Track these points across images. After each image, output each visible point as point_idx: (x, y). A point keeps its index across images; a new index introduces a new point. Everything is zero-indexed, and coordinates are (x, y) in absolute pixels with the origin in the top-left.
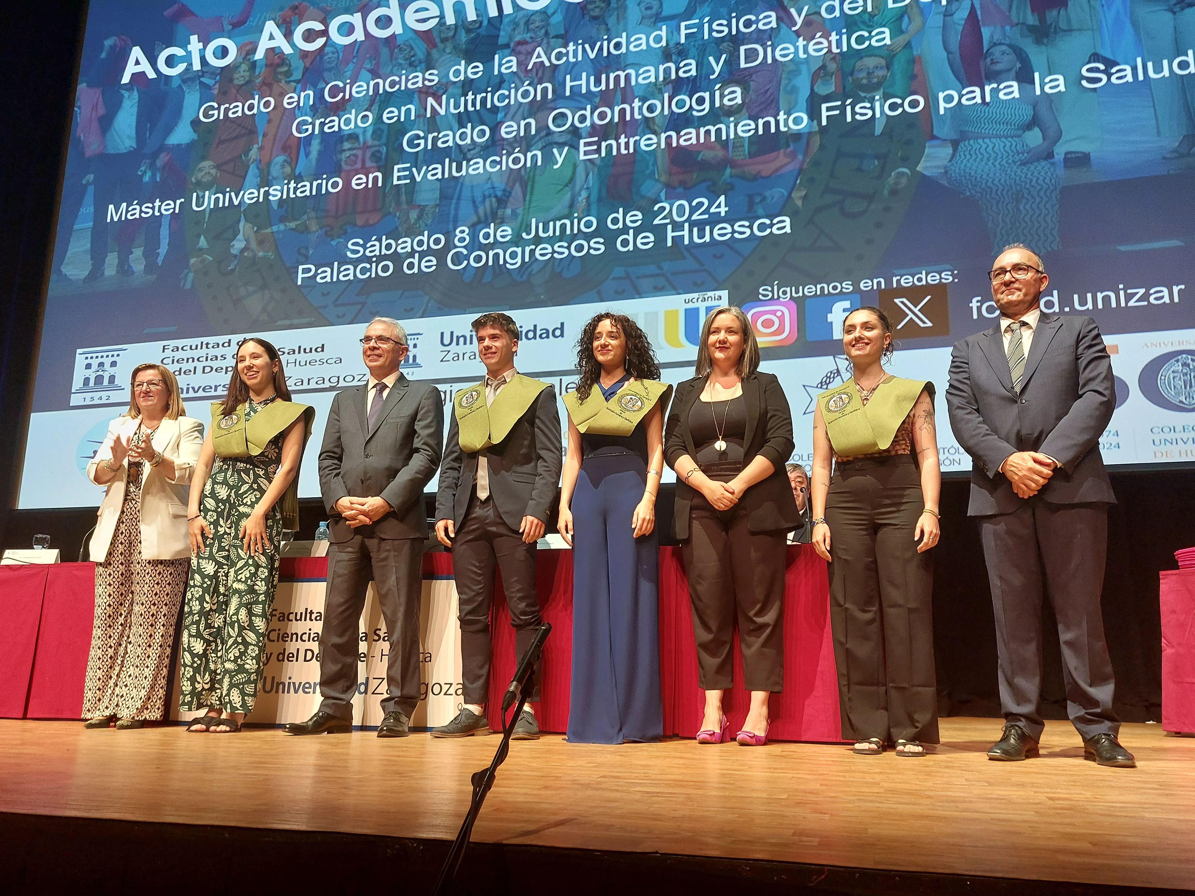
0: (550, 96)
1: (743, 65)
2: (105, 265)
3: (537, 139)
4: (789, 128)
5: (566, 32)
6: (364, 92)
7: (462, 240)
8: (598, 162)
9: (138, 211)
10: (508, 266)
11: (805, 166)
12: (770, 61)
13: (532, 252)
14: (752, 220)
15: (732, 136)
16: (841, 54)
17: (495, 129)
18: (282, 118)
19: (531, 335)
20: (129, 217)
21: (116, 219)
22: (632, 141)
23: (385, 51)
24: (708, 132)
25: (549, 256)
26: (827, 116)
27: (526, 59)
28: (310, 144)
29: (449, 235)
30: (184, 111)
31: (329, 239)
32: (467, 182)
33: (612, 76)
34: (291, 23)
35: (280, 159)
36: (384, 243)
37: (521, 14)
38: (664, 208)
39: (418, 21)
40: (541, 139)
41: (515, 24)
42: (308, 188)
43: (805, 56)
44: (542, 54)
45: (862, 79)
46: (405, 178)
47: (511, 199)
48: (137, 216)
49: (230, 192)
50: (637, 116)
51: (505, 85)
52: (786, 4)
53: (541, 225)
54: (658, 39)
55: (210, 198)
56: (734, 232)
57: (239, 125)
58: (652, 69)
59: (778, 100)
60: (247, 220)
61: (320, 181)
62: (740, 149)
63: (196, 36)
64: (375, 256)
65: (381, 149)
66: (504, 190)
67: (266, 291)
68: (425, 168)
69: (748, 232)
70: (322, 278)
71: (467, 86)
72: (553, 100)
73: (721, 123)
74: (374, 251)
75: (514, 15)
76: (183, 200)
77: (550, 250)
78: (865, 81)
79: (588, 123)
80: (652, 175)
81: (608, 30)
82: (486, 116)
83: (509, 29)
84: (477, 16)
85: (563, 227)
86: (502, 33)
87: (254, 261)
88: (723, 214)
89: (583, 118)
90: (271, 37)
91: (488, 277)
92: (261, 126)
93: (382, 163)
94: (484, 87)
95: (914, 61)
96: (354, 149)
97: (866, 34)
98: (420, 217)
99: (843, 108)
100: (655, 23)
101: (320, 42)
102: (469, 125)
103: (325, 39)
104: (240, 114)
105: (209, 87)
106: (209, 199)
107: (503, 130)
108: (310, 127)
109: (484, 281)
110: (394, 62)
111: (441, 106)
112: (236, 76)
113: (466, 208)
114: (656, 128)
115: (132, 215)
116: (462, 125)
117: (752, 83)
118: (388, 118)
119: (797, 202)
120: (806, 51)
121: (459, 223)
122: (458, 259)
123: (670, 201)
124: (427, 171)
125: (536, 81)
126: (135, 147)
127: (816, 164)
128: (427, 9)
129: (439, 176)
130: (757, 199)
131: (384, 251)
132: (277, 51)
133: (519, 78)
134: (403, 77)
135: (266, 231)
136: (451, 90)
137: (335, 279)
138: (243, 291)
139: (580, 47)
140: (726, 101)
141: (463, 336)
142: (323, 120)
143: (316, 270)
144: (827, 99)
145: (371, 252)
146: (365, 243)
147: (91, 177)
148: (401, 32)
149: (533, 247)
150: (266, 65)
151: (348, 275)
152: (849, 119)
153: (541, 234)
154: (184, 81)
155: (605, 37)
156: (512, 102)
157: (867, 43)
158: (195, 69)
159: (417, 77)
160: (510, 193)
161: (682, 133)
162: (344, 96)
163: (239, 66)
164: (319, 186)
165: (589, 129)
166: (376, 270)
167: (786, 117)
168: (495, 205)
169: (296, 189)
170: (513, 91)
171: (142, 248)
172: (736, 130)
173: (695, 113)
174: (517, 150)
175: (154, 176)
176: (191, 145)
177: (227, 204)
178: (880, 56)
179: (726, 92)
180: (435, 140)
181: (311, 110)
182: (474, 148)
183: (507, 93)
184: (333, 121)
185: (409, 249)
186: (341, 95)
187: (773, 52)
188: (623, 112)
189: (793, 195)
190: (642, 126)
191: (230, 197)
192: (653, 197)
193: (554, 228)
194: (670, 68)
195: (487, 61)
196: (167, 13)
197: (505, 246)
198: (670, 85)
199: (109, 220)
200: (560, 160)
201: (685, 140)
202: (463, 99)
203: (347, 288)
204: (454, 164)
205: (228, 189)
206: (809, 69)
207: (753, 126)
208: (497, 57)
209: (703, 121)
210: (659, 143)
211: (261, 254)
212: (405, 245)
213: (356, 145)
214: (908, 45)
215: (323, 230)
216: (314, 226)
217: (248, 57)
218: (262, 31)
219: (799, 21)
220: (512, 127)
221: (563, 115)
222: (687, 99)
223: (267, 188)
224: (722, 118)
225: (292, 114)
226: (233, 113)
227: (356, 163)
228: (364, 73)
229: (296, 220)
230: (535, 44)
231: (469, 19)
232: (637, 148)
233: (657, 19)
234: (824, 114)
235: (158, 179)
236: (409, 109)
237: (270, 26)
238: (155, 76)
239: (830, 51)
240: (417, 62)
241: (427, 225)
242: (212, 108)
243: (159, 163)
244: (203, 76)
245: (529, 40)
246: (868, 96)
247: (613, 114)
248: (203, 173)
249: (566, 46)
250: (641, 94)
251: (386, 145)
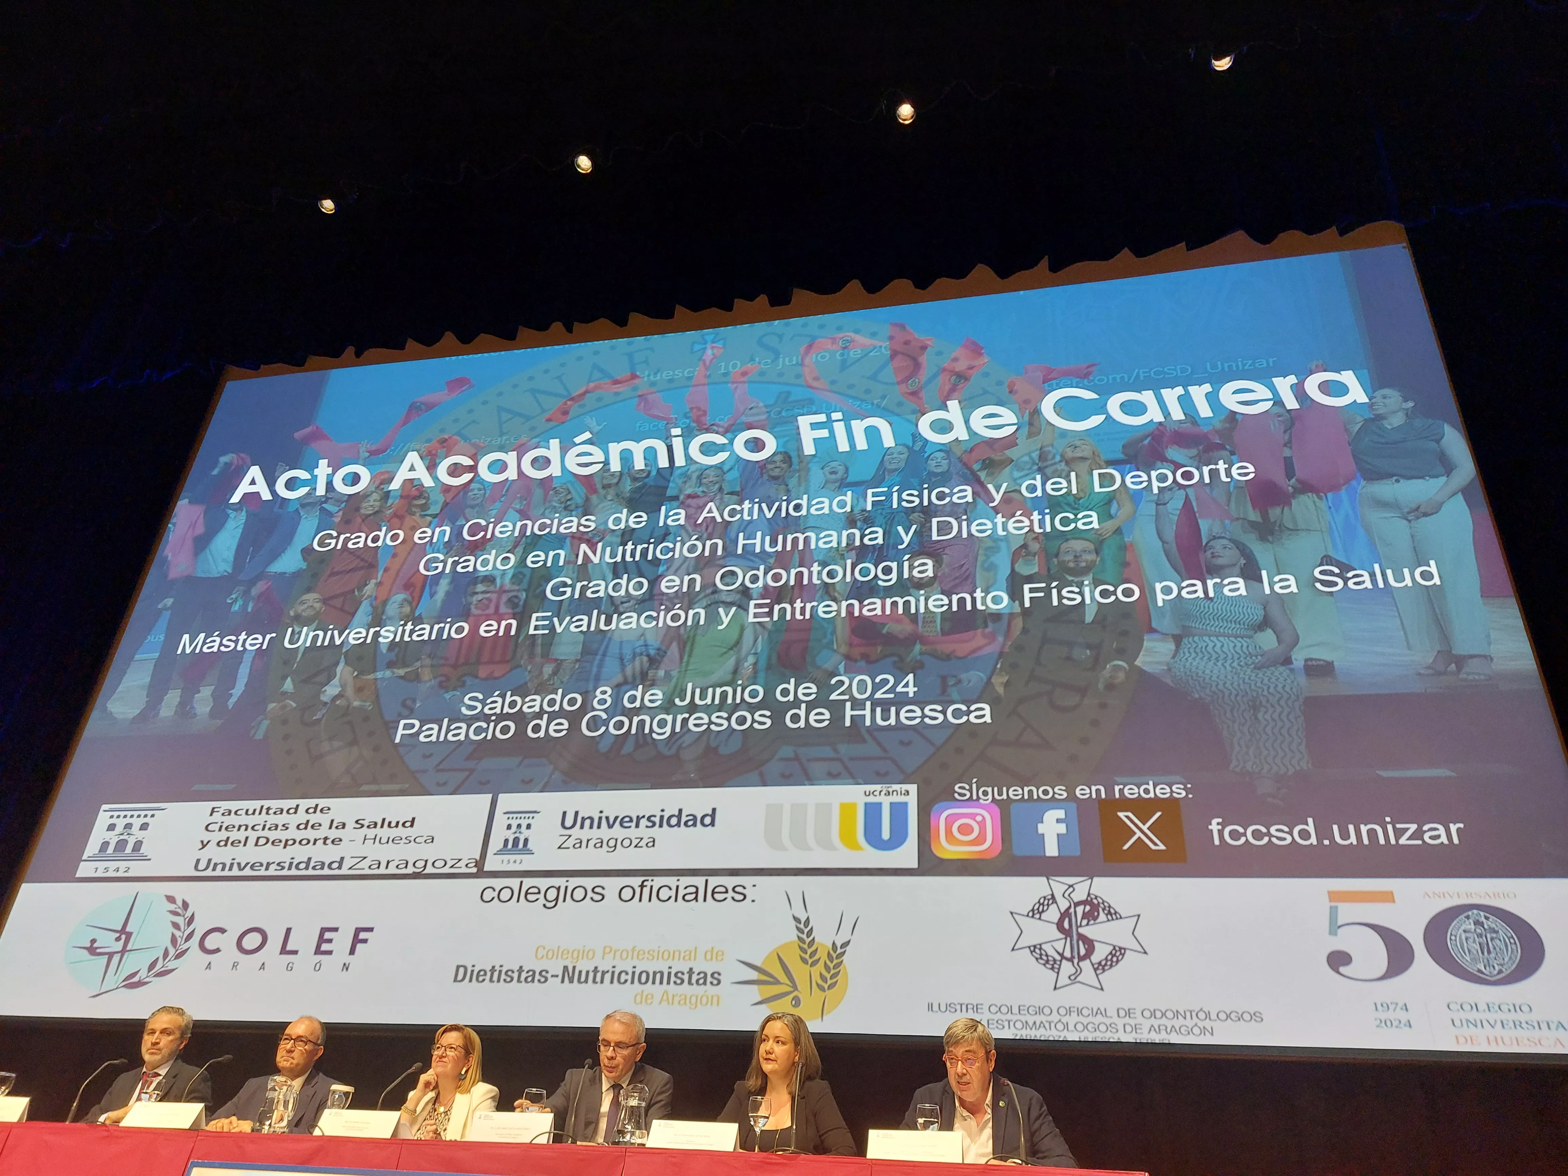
0: (720, 552)
1: (935, 537)
2: (163, 704)
3: (700, 597)
4: (987, 606)
5: (742, 490)
6: (509, 533)
7: (602, 702)
8: (769, 626)
9: (217, 644)
10: (654, 736)
11: (1006, 650)
12: (965, 535)
13: (685, 721)
14: (946, 704)
15: (922, 610)
16: (1045, 534)
17: (654, 582)
18: (409, 553)
19: (674, 821)
20: (205, 650)
21: (188, 651)
22: (808, 606)
23: (538, 493)
24: (894, 604)
25: (705, 727)
26: (1031, 598)
27: (696, 513)
28: (437, 584)
29: (587, 696)
30: (296, 538)
31: (442, 691)
32: (616, 638)
33: (790, 538)
34: (436, 455)
35: (400, 597)
36: (508, 699)
37: (693, 468)
38: (842, 683)
39: (579, 465)
40: (705, 596)
41: (686, 476)
42: (427, 632)
43: (1005, 533)
44: (714, 509)
45: (1069, 561)
46: (544, 627)
47: (665, 659)
48: (215, 649)
49: (333, 630)
50: (815, 581)
51: (671, 537)
52: (983, 478)
53: (698, 691)
54: (842, 504)
55: (307, 635)
56: (924, 716)
57: (358, 557)
58: (835, 534)
59: (975, 576)
60: (346, 663)
61: (442, 625)
62: (931, 625)
63: (326, 460)
64: (495, 714)
65: (519, 594)
66: (658, 649)
67: (355, 748)
68: (568, 618)
69: (941, 717)
70: (426, 737)
71: (627, 535)
72: (723, 557)
73: (910, 595)
74: (495, 708)
75: (686, 468)
76: (274, 635)
77: (706, 720)
78: (1071, 565)
79: (760, 583)
80: (829, 646)
81: (788, 491)
82: (645, 567)
83: (680, 482)
84: (646, 465)
85: (724, 695)
86: (671, 485)
87: (347, 710)
88: (911, 695)
89: (754, 580)
90: (412, 469)
91: (629, 747)
92: (383, 561)
93: (518, 610)
94: (647, 538)
95: (1125, 548)
96: (488, 592)
97: (1072, 516)
98: (555, 673)
99: (1048, 591)
100: (839, 488)
101: (467, 477)
102: (625, 576)
103: (472, 475)
104: (361, 545)
105: (331, 514)
106: (306, 637)
107: (664, 584)
108: (441, 565)
109: (623, 752)
110: (547, 505)
111: (595, 553)
112: (364, 505)
113: (611, 666)
114: (836, 594)
115: (209, 648)
116: (616, 575)
117: (945, 556)
118: (533, 562)
119: (997, 688)
120: (1005, 528)
121: (602, 682)
122: (594, 724)
123: (851, 675)
124: (571, 622)
125: (705, 535)
126: (230, 571)
127: (1019, 648)
128: (591, 454)
129: (584, 628)
130: (951, 682)
131: (506, 709)
132: (415, 483)
133: (687, 531)
134: (556, 521)
135: (369, 677)
136: (608, 538)
137: (442, 739)
138: (326, 747)
139: (756, 506)
140: (915, 573)
141: (589, 818)
142: (457, 558)
143: (421, 727)
144: (1030, 579)
145: (491, 709)
146: (485, 699)
147: (169, 601)
148: (559, 474)
149: (687, 715)
150: (401, 497)
151: (459, 734)
152: (1055, 603)
153: (697, 701)
154: (303, 506)
155: (785, 498)
156: (677, 556)
157: (1073, 526)
158: (317, 494)
159: (572, 521)
160: (665, 652)
161: (866, 602)
162: (485, 535)
163: (369, 496)
164: (441, 630)
165: (761, 590)
166: (494, 731)
167: (983, 594)
168: (646, 665)
169: (412, 632)
170: (678, 545)
171: (213, 687)
172: (926, 604)
173: (880, 583)
174: (678, 606)
175: (245, 606)
176: (297, 575)
177: (326, 643)
178: (1087, 540)
179: (916, 564)
180: (584, 589)
181: (445, 548)
182: (629, 601)
183: (671, 545)
184: (469, 560)
185: (537, 709)
186: (482, 533)
187: (969, 526)
188: (800, 575)
189: (993, 680)
190: (820, 592)
191: (332, 637)
192: (830, 669)
193: (713, 696)
194: (854, 534)
195: (651, 512)
196: (298, 435)
197: (652, 712)
198: (854, 552)
199: (179, 652)
200: (726, 621)
201: (869, 610)
202: (621, 548)
203: (454, 750)
204: (603, 617)
205: (331, 627)
206: (1009, 547)
207: (946, 601)
208: (663, 508)
209: (889, 592)
210: (839, 611)
211: (356, 703)
212: (533, 703)
213: (492, 588)
214: (1118, 531)
215: (438, 680)
216: (426, 674)
217: (382, 486)
218: (402, 462)
219: (998, 497)
220: (674, 581)
221: (733, 574)
222: (871, 567)
223: (378, 629)
224: (912, 591)
225: (422, 550)
226: (354, 544)
227: (488, 607)
228: (512, 513)
229: (408, 666)
230: (707, 499)
231: (636, 468)
232: (814, 615)
233: (843, 485)
234: (1027, 595)
235: (249, 610)
236: (559, 554)
237: (413, 457)
238: (271, 498)
239: (1031, 530)
240: (573, 507)
241: (562, 682)
242: (330, 536)
243: (254, 592)
244: (325, 502)
245: (699, 493)
246: (1076, 580)
247: (789, 577)
248: (306, 606)
249: (741, 503)
250: (821, 558)
251: (525, 590)
